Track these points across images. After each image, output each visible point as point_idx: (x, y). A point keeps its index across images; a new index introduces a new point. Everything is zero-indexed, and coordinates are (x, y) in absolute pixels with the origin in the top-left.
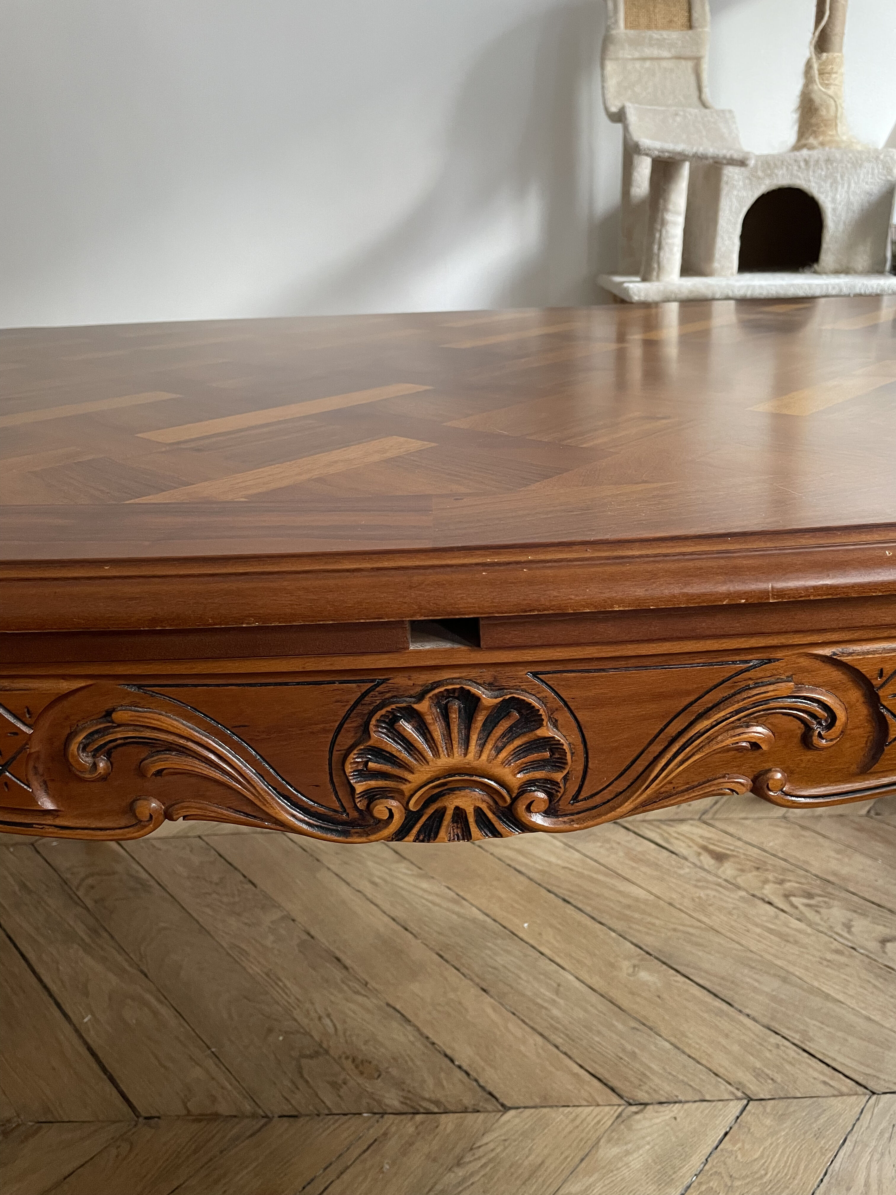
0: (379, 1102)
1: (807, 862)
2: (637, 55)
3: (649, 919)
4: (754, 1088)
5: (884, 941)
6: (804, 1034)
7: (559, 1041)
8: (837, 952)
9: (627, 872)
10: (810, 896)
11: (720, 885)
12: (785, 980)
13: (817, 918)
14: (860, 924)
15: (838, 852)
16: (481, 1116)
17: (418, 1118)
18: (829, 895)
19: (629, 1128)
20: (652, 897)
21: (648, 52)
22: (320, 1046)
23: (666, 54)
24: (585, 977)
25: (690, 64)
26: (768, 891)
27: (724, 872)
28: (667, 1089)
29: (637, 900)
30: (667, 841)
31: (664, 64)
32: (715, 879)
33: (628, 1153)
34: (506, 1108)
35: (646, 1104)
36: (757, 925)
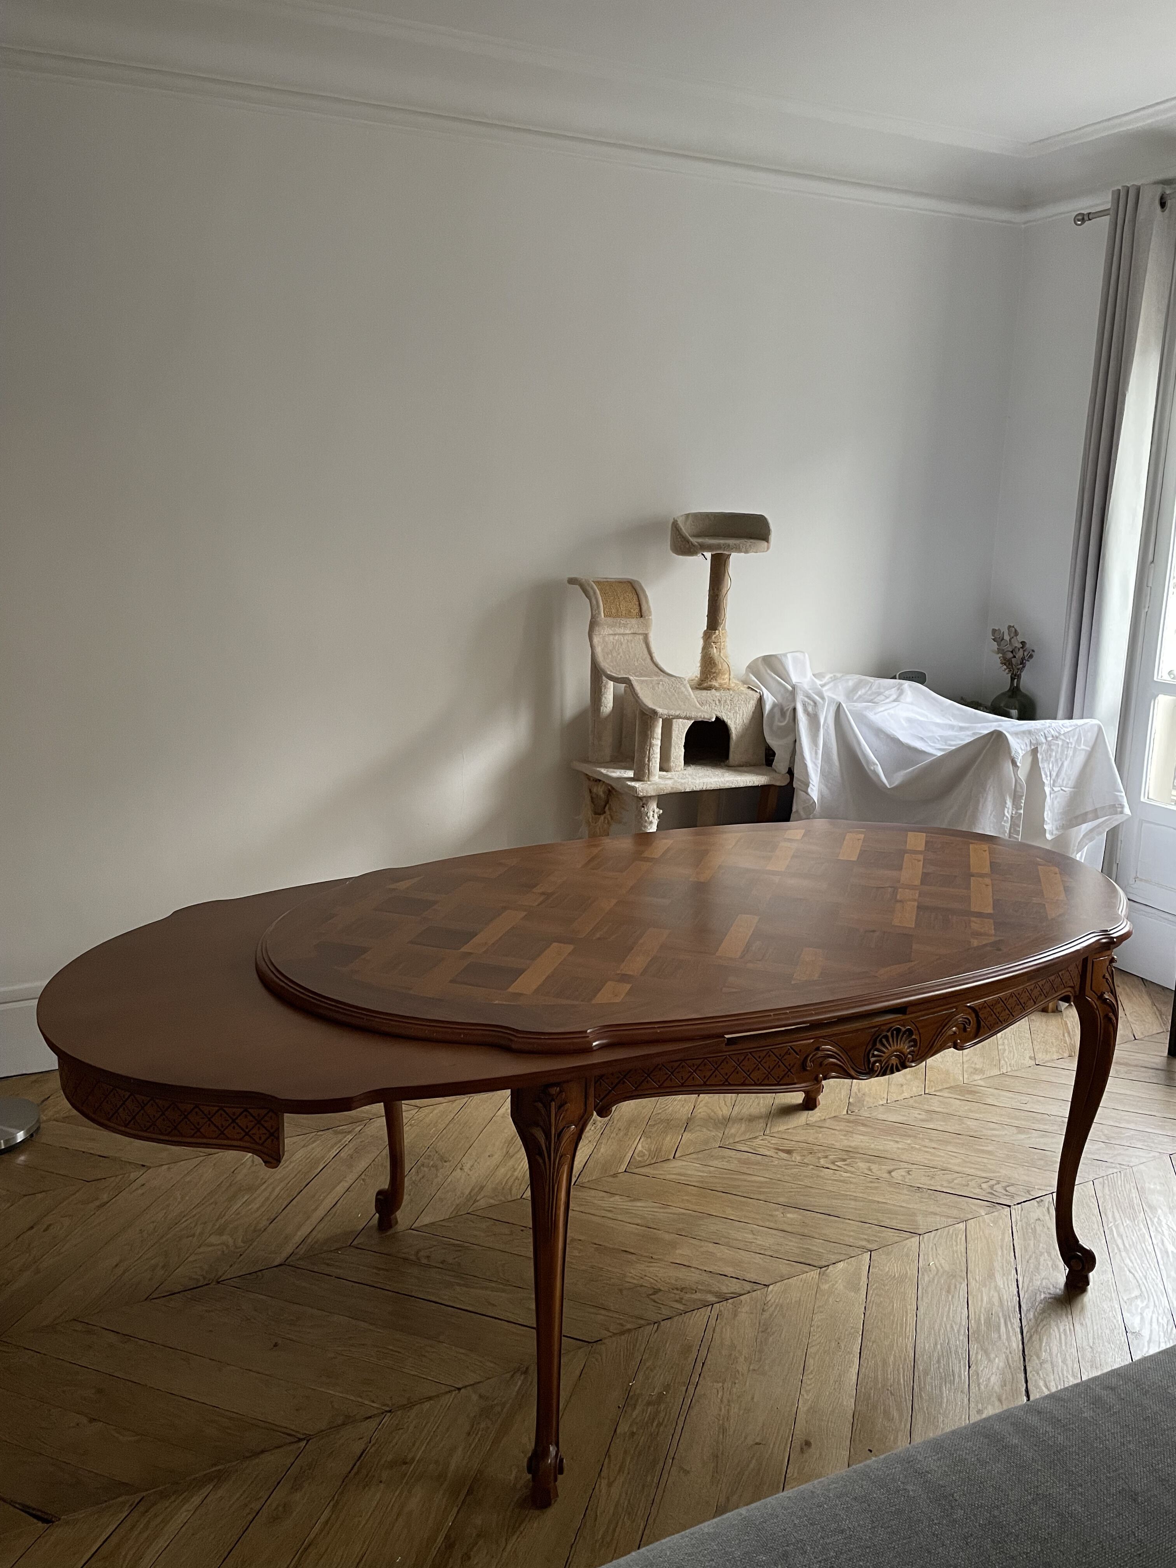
0: (707, 1301)
1: (833, 1144)
2: (611, 632)
3: (774, 1190)
4: (870, 1246)
5: (890, 1172)
6: (877, 1219)
7: (770, 1254)
8: (871, 1182)
9: (745, 1170)
10: (844, 1160)
11: (797, 1165)
12: (856, 1200)
13: (853, 1169)
14: (874, 1167)
15: (845, 1135)
16: (758, 1292)
17: (730, 1301)
18: (852, 1157)
19: (827, 1276)
20: (768, 1180)
21: (618, 631)
22: (654, 1288)
23: (628, 632)
24: (761, 1223)
25: (641, 637)
26: (822, 1162)
27: (795, 1158)
28: (833, 1258)
29: (762, 1183)
30: (755, 1150)
31: (626, 637)
32: (793, 1163)
33: (833, 1285)
34: (767, 1286)
35: (828, 1266)
36: (828, 1179)
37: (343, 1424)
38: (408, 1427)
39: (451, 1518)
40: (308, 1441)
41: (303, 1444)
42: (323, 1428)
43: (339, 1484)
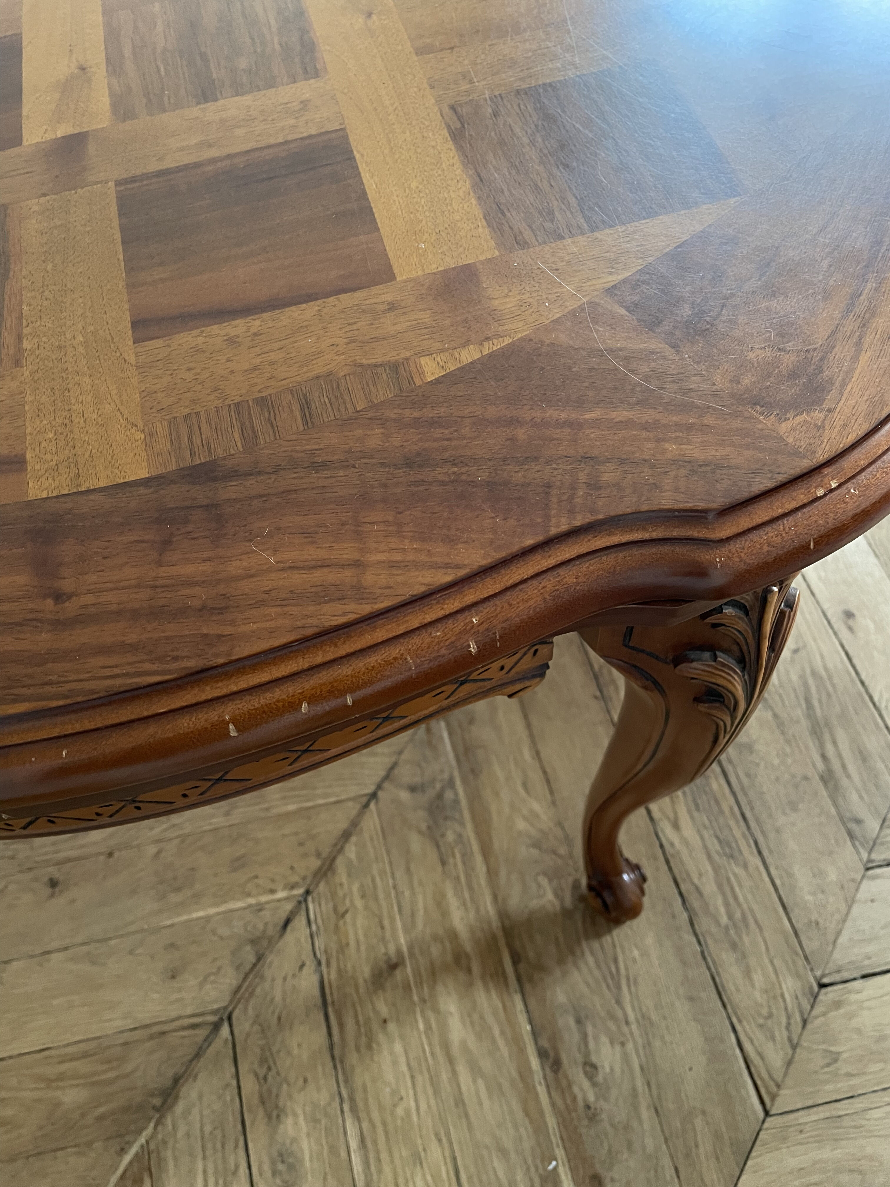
37: (260, 958)
38: (352, 902)
39: (522, 1019)
40: (230, 1018)
41: (225, 1031)
42: (235, 983)
43: (331, 1065)
